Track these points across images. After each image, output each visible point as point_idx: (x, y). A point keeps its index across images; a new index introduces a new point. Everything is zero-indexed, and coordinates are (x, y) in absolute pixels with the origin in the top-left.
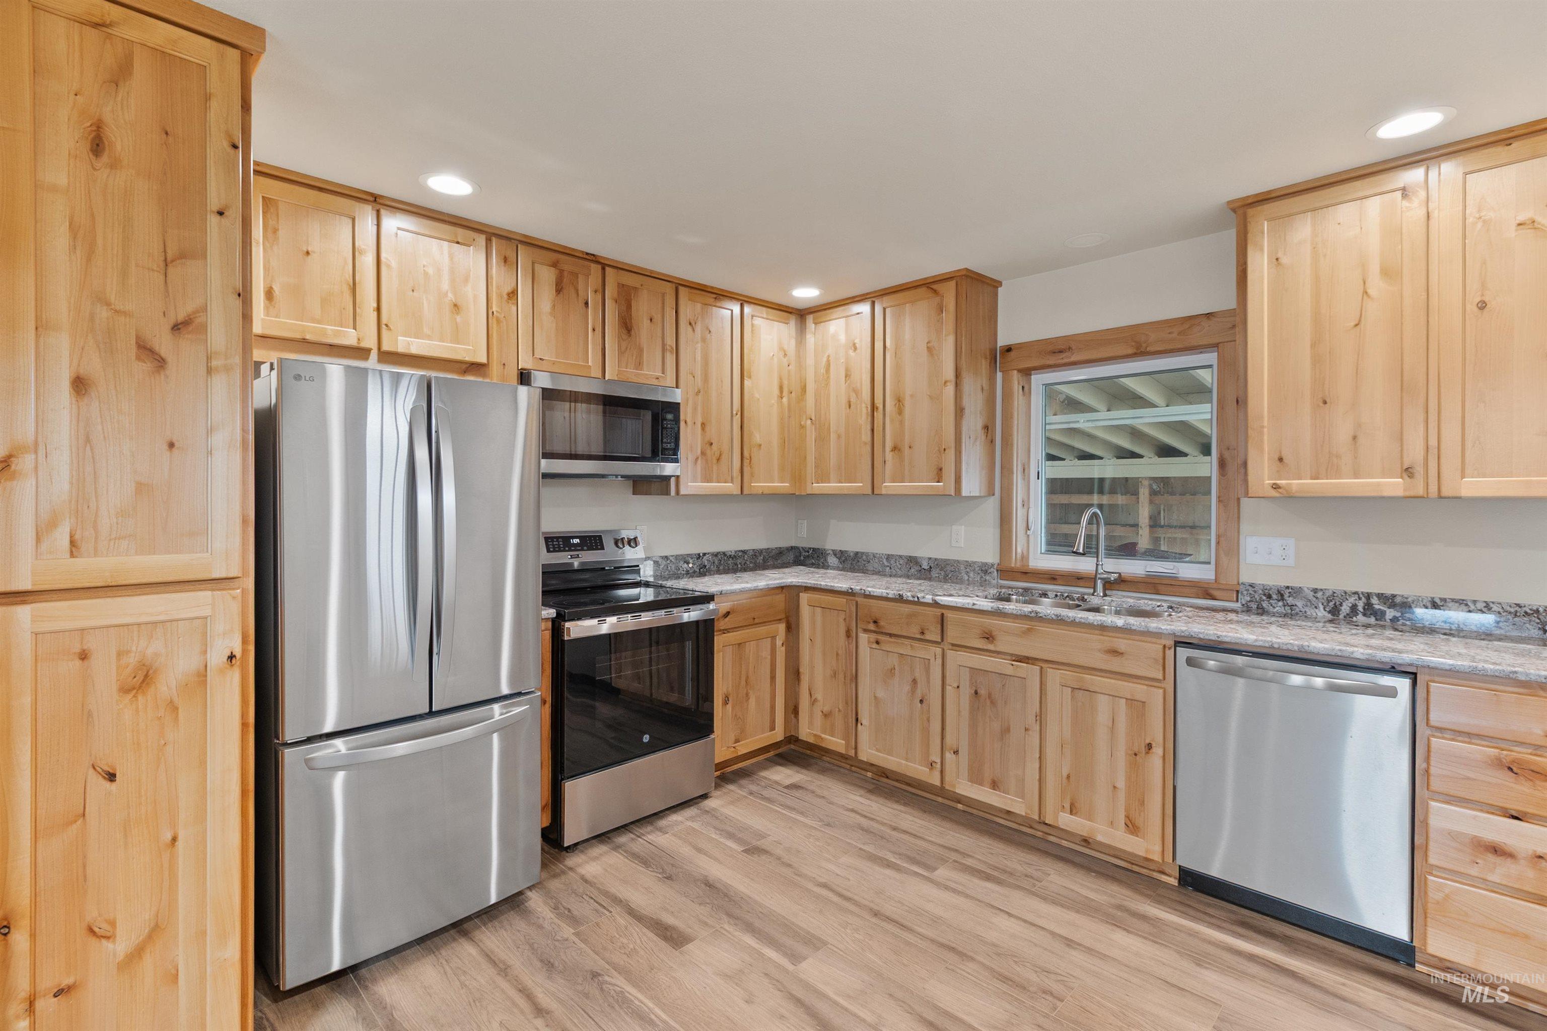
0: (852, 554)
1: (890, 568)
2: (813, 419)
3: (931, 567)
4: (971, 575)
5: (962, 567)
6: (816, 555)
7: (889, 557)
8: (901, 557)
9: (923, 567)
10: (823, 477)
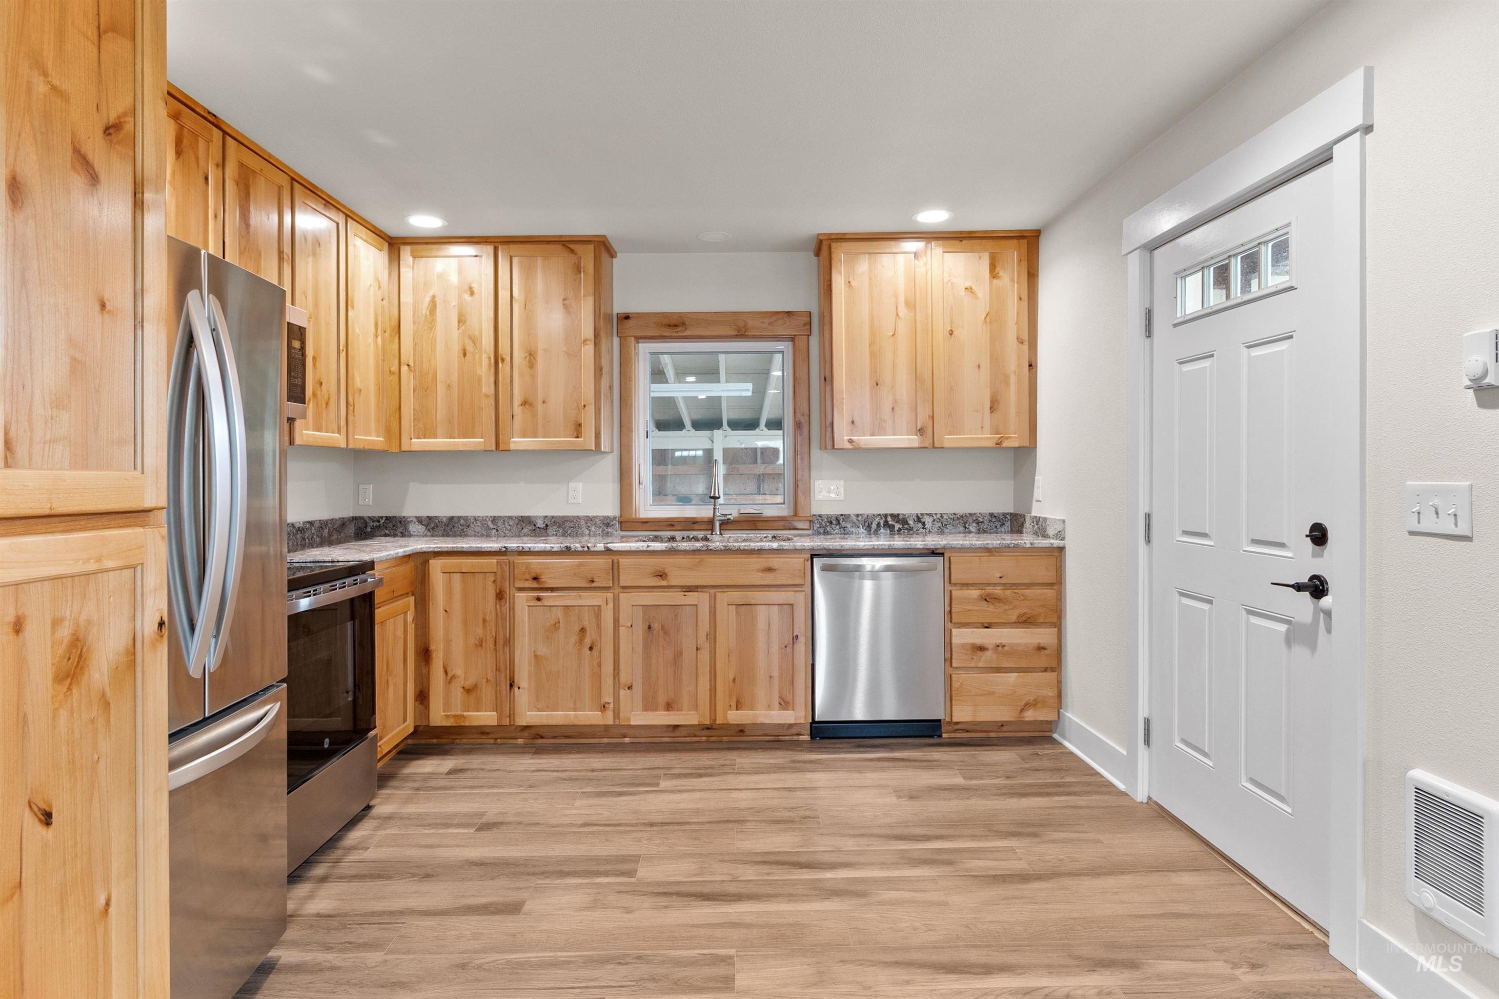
0: (444, 520)
1: (497, 530)
2: (411, 364)
3: (547, 525)
4: (593, 529)
5: (583, 522)
6: (391, 525)
7: (494, 519)
8: (510, 517)
9: (538, 526)
10: (427, 432)
